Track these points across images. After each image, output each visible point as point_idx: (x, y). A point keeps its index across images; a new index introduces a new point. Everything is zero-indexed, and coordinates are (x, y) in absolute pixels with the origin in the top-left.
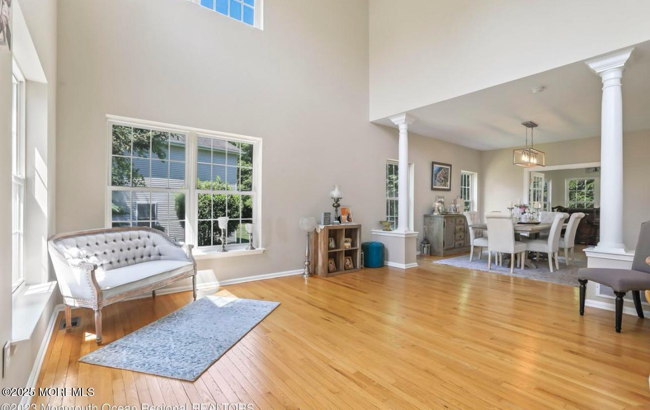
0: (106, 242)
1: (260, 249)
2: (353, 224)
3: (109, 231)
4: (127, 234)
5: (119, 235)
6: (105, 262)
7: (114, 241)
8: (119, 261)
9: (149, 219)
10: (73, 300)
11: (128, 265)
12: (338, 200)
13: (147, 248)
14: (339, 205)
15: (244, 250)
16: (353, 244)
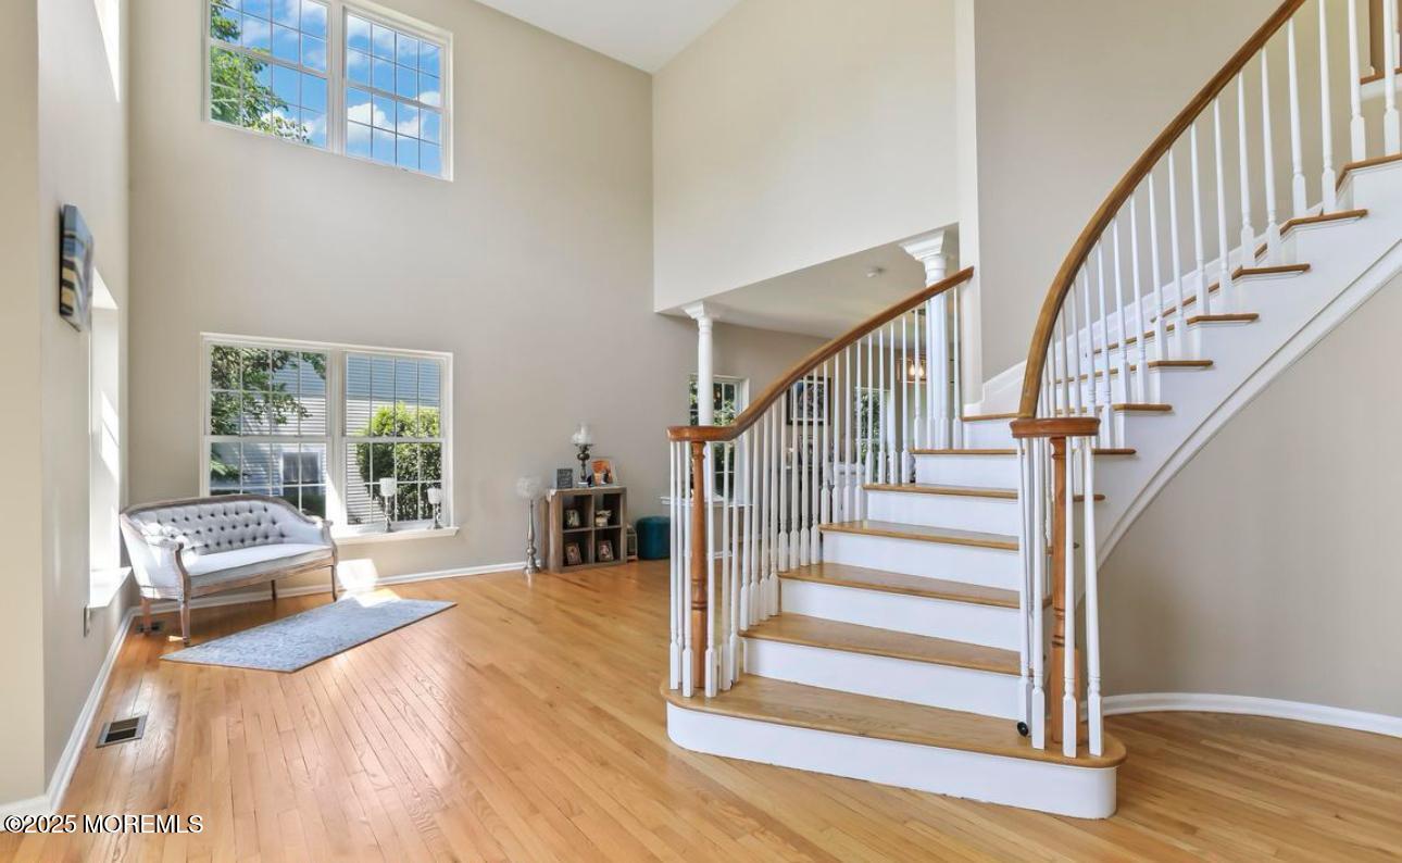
0: (200, 517)
1: (450, 529)
2: (615, 486)
3: (204, 501)
4: (231, 505)
5: (220, 506)
6: (198, 544)
7: (212, 515)
8: (218, 544)
9: (297, 483)
10: (152, 590)
11: (232, 549)
12: (585, 448)
13: (263, 526)
14: (587, 457)
15: (425, 529)
16: (613, 520)
